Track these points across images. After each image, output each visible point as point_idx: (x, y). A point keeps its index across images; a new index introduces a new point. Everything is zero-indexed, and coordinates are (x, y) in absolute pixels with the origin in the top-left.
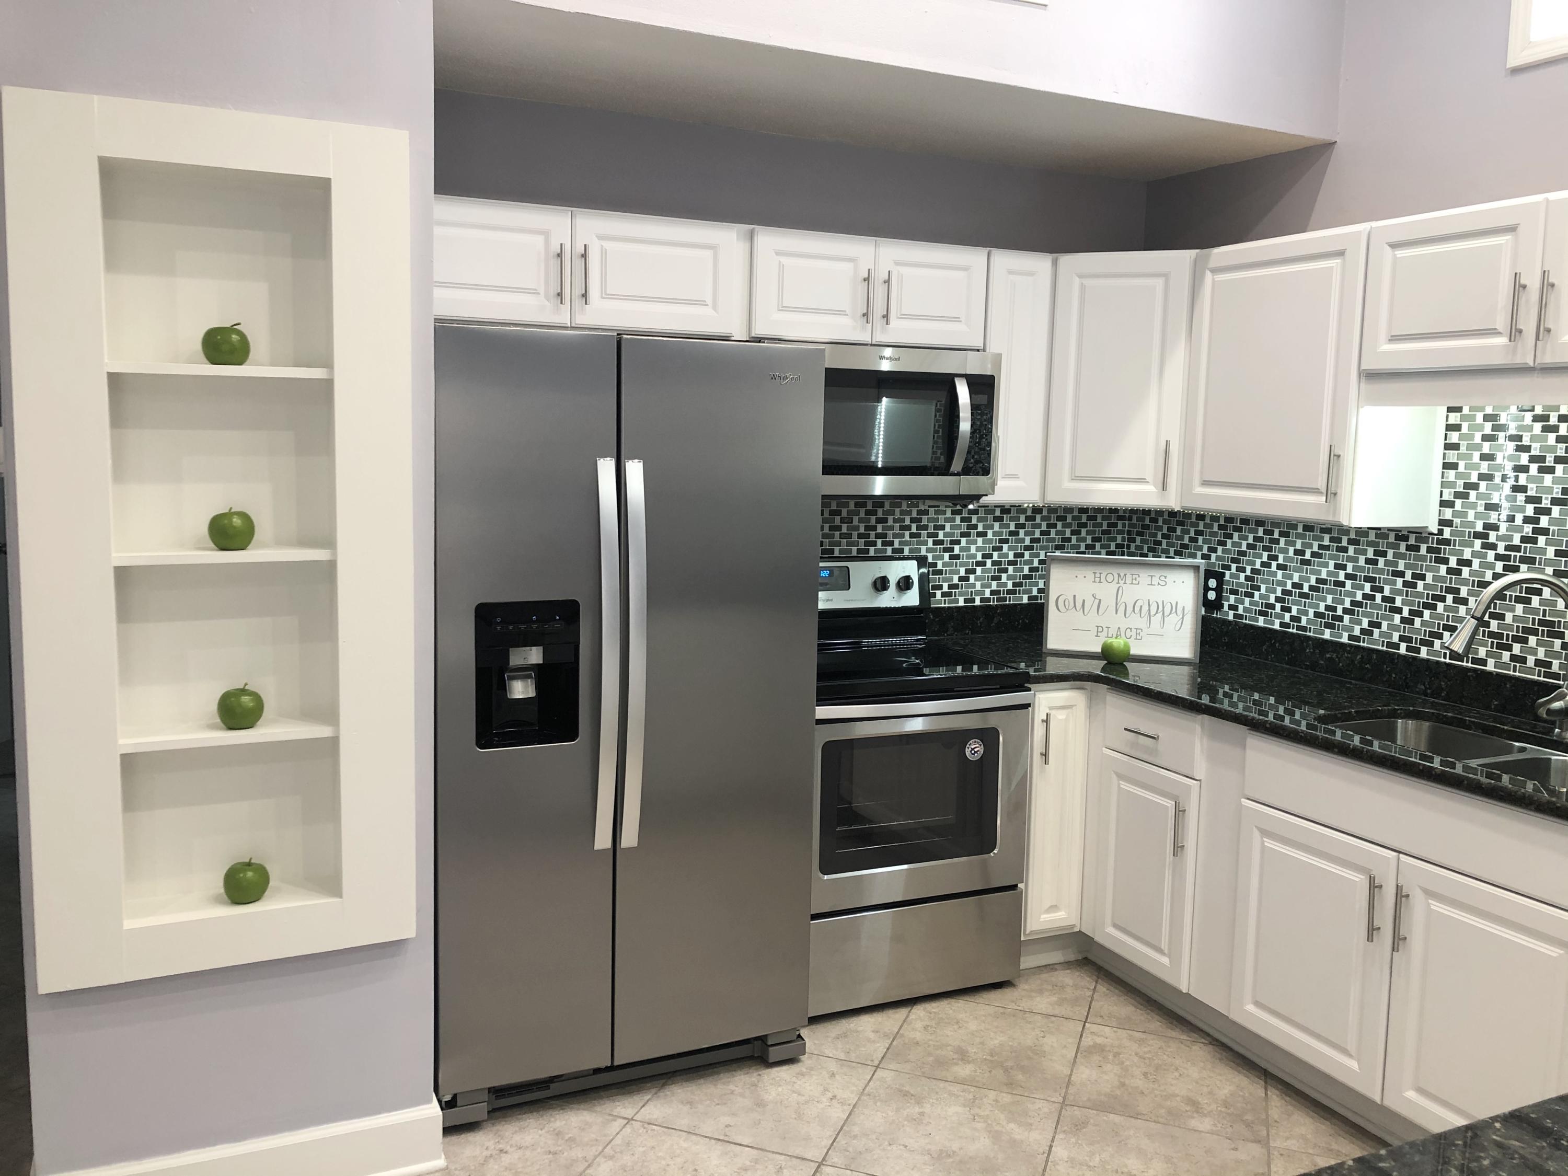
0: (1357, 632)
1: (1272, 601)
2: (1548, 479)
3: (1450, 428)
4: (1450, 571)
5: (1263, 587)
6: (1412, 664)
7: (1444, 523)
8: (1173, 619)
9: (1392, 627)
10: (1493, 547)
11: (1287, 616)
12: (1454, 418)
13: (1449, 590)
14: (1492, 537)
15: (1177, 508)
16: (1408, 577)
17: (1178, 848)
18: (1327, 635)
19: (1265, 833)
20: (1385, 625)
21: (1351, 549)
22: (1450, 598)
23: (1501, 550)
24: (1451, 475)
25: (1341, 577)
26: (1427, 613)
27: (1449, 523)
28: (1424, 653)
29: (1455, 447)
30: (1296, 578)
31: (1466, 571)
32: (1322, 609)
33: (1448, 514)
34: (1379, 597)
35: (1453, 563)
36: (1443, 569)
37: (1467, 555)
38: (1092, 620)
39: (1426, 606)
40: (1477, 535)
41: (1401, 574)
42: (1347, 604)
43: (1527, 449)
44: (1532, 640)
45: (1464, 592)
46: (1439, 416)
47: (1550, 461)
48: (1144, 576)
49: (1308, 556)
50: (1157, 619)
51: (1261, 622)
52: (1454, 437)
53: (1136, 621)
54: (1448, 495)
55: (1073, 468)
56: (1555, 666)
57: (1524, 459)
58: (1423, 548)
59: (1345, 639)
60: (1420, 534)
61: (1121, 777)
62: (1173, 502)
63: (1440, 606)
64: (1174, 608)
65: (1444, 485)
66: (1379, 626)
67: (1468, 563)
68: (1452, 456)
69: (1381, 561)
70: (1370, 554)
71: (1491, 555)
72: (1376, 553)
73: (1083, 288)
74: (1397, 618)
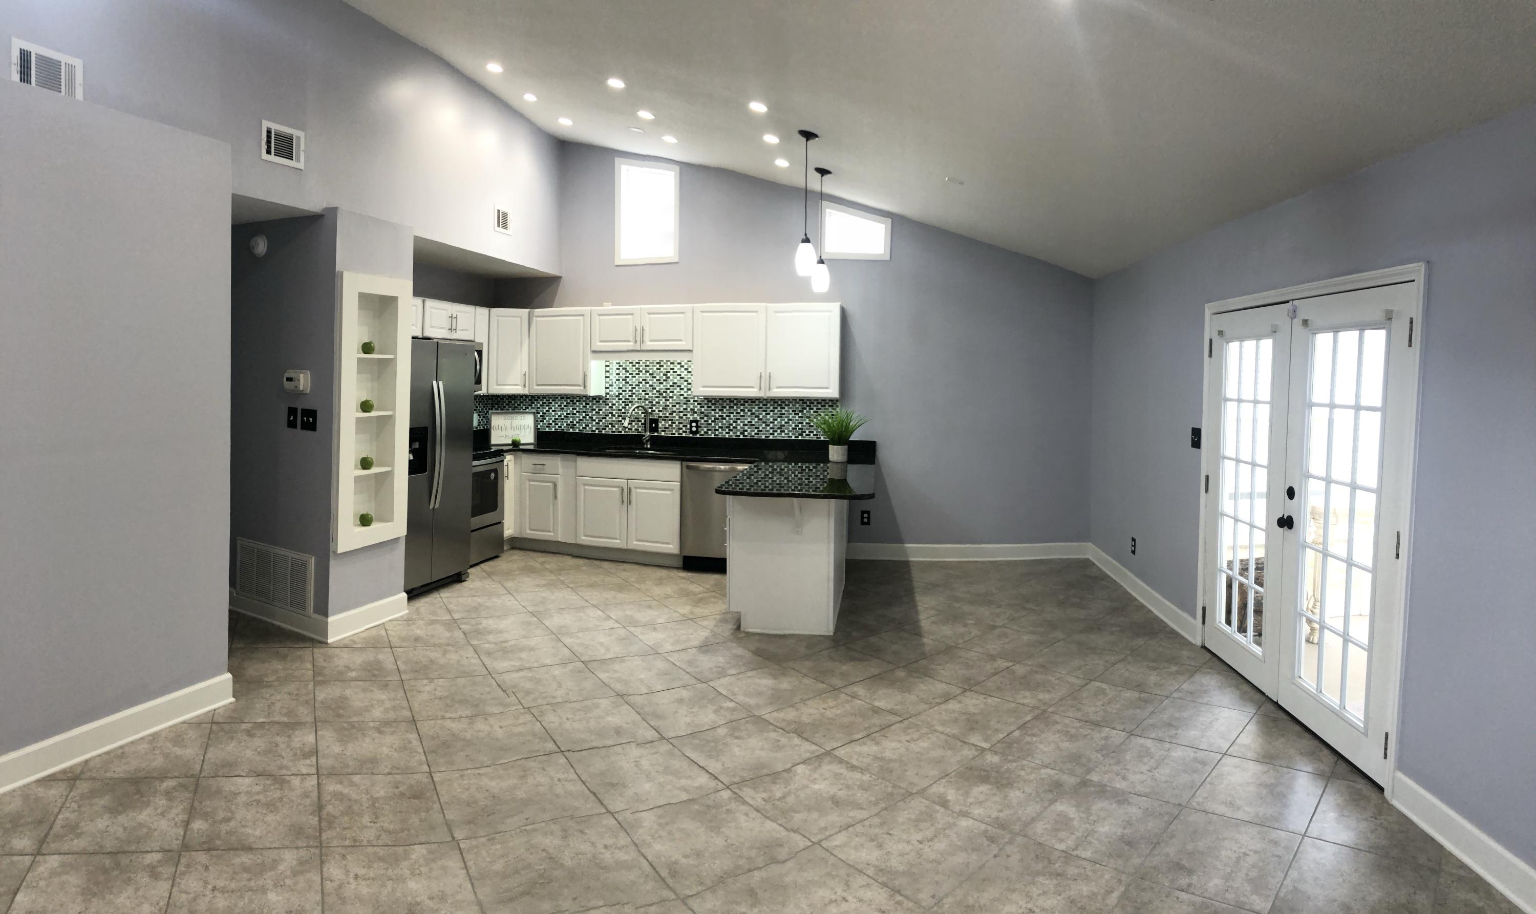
0: (581, 428)
1: (551, 422)
2: (634, 379)
3: (607, 366)
4: (610, 407)
5: (547, 418)
6: (601, 436)
7: (607, 394)
8: (528, 431)
9: (593, 426)
10: (621, 399)
11: (557, 427)
12: (608, 363)
13: (610, 413)
14: (621, 396)
15: (528, 394)
16: (597, 410)
17: (556, 497)
18: (571, 430)
19: (585, 485)
20: (590, 426)
21: (578, 403)
22: (610, 415)
23: (623, 400)
24: (608, 380)
25: (575, 412)
26: (604, 421)
27: (608, 394)
28: (603, 432)
29: (608, 372)
30: (559, 414)
31: (614, 407)
32: (569, 422)
33: (608, 391)
34: (588, 417)
35: (610, 405)
36: (607, 407)
37: (614, 402)
38: (504, 433)
39: (603, 418)
40: (617, 396)
41: (595, 410)
42: (577, 420)
43: (628, 371)
44: (634, 423)
45: (614, 413)
46: (604, 363)
47: (634, 375)
48: (519, 417)
49: (563, 406)
50: (523, 431)
51: (547, 429)
52: (608, 369)
53: (517, 432)
54: (607, 385)
55: (497, 380)
56: (640, 429)
57: (628, 374)
58: (601, 401)
59: (577, 431)
60: (600, 397)
61: (529, 480)
62: (526, 391)
63: (607, 418)
64: (528, 427)
65: (606, 382)
66: (588, 426)
67: (614, 405)
68: (608, 374)
69: (588, 406)
70: (584, 404)
71: (621, 402)
72: (586, 404)
73: (498, 320)
74: (594, 423)
